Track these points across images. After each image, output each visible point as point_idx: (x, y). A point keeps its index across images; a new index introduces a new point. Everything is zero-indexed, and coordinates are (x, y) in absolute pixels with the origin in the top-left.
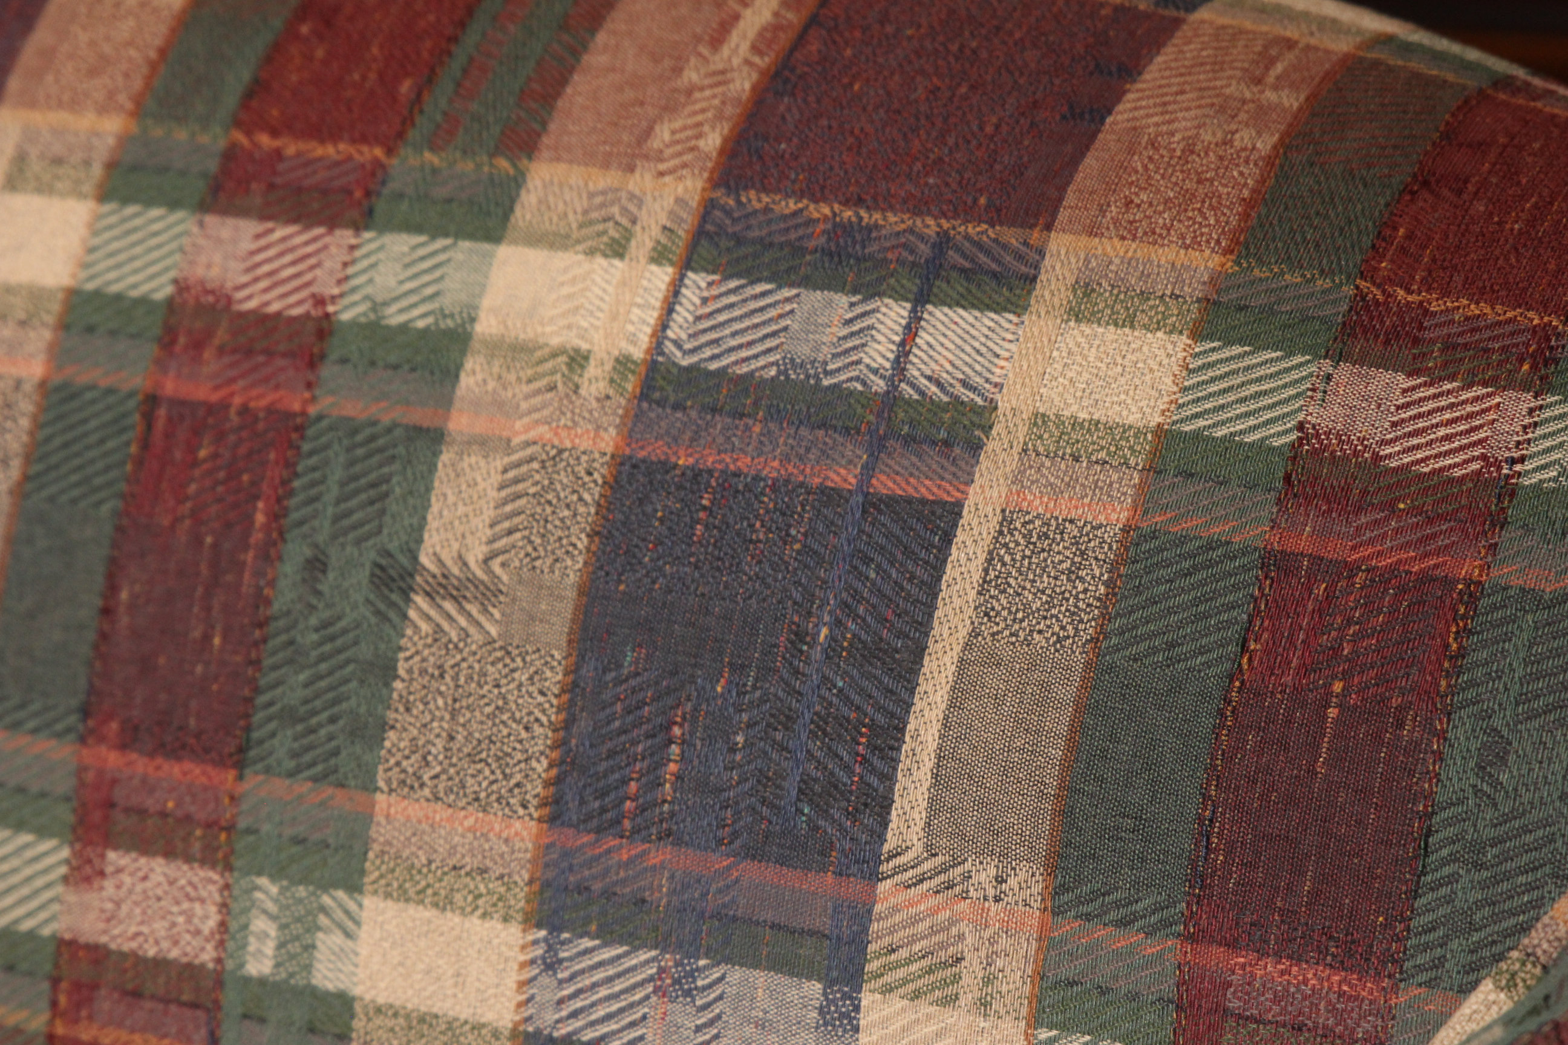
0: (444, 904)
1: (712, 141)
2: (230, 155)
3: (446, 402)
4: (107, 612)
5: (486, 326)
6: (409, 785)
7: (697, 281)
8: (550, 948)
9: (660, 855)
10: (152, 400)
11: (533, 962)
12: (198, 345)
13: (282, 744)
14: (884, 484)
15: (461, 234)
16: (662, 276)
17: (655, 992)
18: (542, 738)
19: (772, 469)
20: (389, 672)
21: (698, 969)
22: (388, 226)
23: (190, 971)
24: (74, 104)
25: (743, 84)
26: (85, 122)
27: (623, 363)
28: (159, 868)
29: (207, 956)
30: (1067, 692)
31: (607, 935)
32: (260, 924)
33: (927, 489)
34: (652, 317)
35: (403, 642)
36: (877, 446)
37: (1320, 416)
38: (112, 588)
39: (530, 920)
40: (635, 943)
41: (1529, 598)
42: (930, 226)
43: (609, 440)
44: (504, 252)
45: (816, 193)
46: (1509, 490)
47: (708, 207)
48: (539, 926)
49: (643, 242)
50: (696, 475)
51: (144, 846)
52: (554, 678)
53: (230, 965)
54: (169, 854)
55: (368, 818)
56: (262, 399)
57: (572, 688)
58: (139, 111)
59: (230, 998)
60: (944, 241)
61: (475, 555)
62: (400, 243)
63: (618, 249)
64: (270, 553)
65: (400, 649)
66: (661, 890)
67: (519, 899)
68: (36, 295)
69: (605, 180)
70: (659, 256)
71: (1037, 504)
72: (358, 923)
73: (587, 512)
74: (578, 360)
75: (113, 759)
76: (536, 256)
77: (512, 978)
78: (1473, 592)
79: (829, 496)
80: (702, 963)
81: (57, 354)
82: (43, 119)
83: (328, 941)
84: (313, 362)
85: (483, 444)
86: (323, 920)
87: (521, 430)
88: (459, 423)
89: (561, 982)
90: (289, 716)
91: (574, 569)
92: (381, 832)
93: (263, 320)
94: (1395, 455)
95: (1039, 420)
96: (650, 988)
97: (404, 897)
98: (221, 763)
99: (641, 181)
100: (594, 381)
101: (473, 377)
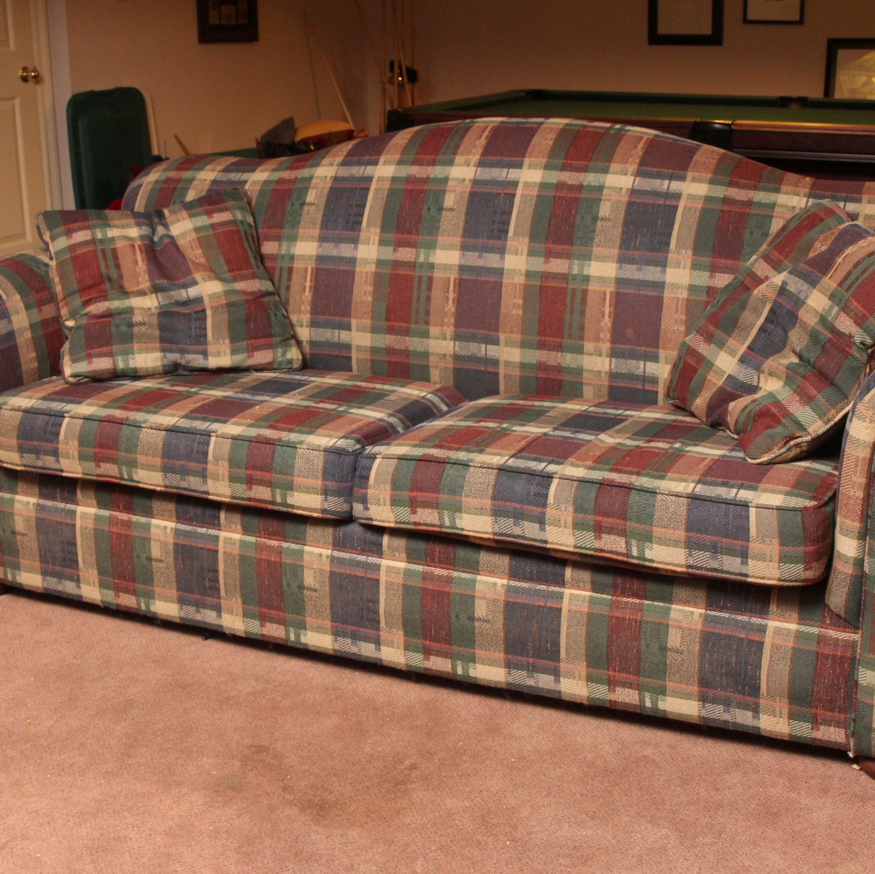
0: (604, 261)
1: (637, 161)
2: (564, 163)
3: (602, 195)
4: (549, 226)
5: (607, 185)
6: (598, 246)
7: (638, 179)
8: (620, 266)
9: (636, 252)
10: (555, 197)
11: (618, 268)
12: (562, 189)
13: (578, 242)
14: (667, 203)
15: (601, 173)
16: (632, 178)
17: (636, 270)
18: (618, 238)
19: (651, 202)
20: (594, 231)
21: (643, 267)
22: (590, 172)
23: (564, 274)
24: (538, 157)
25: (641, 154)
26: (540, 160)
27: (628, 189)
28: (559, 260)
29: (567, 272)
30: (694, 228)
31: (629, 264)
32: (575, 267)
33: (673, 203)
34: (632, 183)
36: (666, 198)
37: (726, 194)
38: (550, 221)
39: (617, 262)
40: (633, 264)
41: (755, 215)
42: (670, 171)
43: (626, 199)
44: (608, 175)
45: (654, 166)
46: (752, 202)
47: (638, 169)
48: (619, 263)
49: (629, 173)
50: (640, 203)
51: (556, 257)
52: (620, 230)
53: (570, 273)
54: (560, 258)
55: (592, 250)
56: (573, 196)
57: (623, 232)
58: (548, 158)
59: (570, 277)
60: (672, 173)
61: (607, 215)
62: (592, 175)
63: (626, 174)
64: (575, 216)
65: (596, 228)
66: (637, 257)
67: (616, 260)
68: (535, 183)
69: (622, 166)
70: (632, 175)
71: (689, 205)
72: (591, 265)
73: (624, 209)
74: (621, 189)
75: (551, 246)
76: (613, 176)
77: (615, 270)
78: (748, 214)
79: (660, 205)
81: (539, 191)
82: (533, 159)
83: (586, 268)
84: (580, 190)
85: (608, 200)
86: (585, 265)
87: (613, 198)
88: (604, 197)
89: (622, 270)
90: (579, 238)
91: (622, 216)
92: (594, 252)
93: (571, 185)
94: (737, 198)
95: (689, 195)
97: (598, 261)
98: (569, 245)
99: (628, 166)
100: (624, 192)
101: (605, 192)
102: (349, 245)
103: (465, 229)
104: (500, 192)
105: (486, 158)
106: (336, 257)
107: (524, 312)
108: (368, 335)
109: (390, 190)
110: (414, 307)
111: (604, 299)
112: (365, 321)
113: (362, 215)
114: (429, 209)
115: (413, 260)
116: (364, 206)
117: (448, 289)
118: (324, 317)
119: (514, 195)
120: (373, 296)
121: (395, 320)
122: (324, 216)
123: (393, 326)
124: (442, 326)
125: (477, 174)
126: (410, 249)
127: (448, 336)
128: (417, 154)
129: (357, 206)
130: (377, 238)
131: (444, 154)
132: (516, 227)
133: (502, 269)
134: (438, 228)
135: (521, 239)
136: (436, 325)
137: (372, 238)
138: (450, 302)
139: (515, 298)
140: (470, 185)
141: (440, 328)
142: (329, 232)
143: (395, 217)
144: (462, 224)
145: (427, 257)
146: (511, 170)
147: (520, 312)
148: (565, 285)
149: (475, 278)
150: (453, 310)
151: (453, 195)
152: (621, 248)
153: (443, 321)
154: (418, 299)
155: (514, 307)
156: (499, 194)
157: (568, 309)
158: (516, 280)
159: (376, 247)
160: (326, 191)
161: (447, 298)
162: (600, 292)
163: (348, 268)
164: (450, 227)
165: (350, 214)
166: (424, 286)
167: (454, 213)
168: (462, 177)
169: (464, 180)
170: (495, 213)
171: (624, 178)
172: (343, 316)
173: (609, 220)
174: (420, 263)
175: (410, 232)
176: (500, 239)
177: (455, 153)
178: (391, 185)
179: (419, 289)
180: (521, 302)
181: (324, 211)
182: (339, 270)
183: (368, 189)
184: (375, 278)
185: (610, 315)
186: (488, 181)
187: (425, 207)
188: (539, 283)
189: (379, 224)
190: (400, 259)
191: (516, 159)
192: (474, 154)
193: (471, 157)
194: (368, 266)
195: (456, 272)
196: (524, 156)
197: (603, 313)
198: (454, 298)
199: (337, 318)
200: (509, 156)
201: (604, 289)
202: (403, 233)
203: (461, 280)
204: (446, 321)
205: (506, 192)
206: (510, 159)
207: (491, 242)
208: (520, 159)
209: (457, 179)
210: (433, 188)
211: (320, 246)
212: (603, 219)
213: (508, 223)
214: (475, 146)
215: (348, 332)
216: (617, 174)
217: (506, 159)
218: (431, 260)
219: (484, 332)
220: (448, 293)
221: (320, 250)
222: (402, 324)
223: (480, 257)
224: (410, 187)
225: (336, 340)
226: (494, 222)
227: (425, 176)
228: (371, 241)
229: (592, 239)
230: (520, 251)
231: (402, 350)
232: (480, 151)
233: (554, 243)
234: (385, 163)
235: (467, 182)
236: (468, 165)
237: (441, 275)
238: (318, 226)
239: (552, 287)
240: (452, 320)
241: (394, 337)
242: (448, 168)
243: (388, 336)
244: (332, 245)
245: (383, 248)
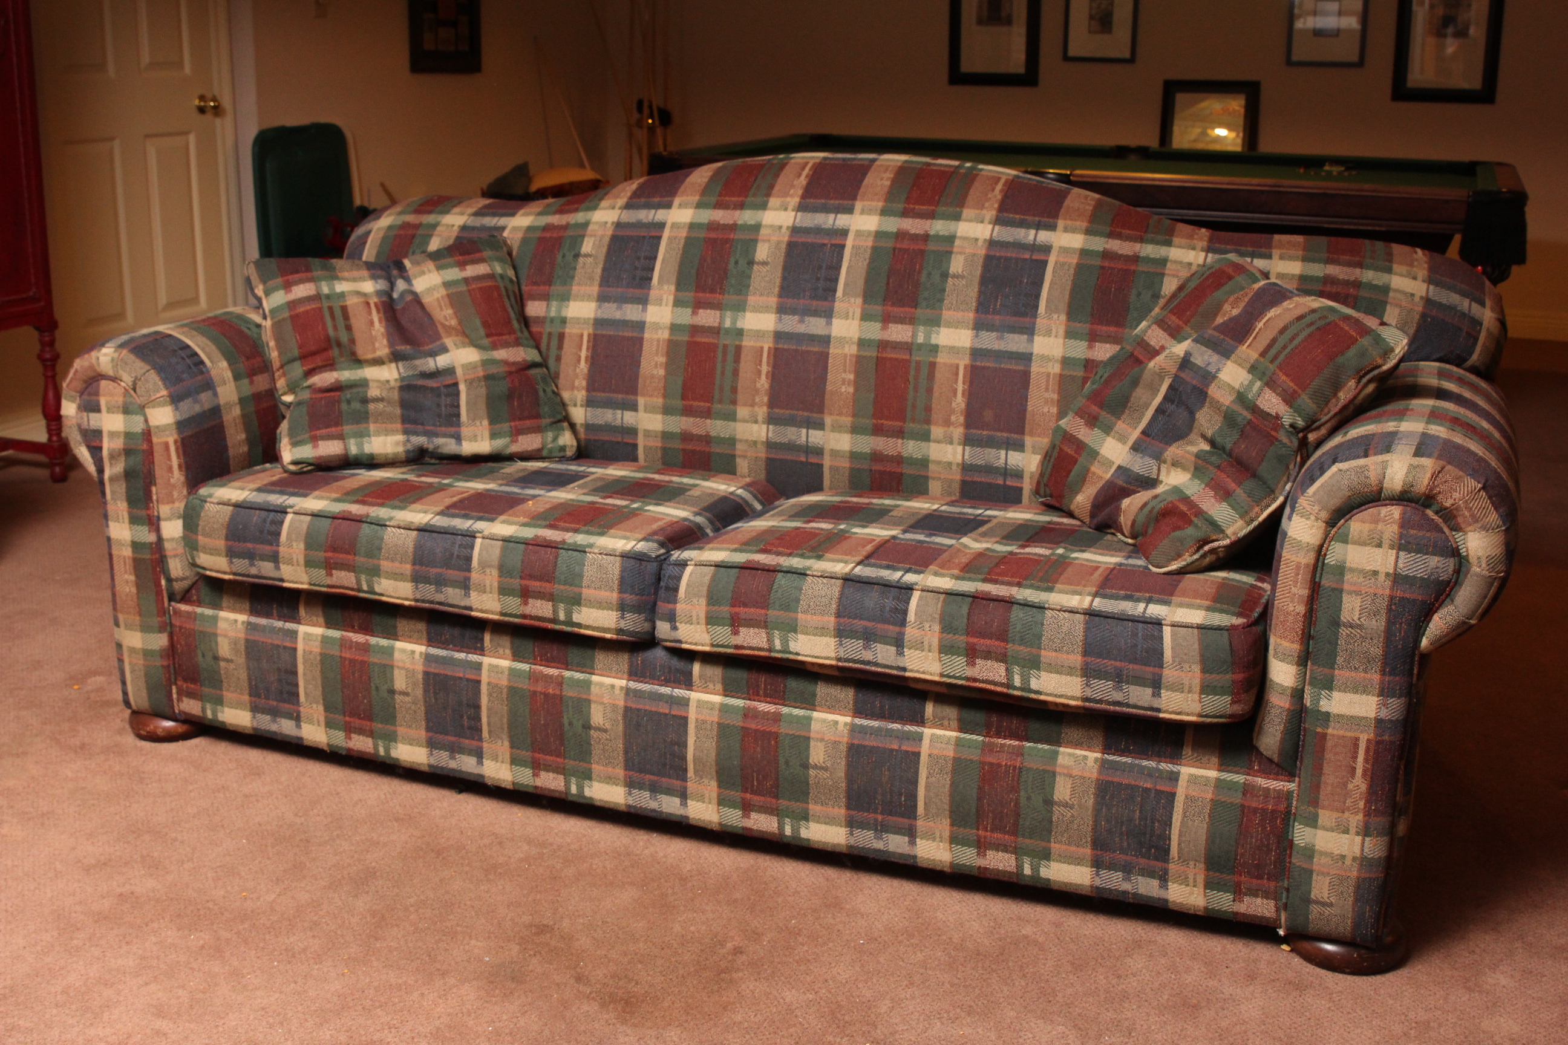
0: (957, 328)
1: (996, 206)
2: (905, 208)
3: (952, 246)
4: (887, 284)
5: (959, 234)
6: (949, 309)
7: (997, 228)
9: (997, 317)
10: (895, 249)
11: (973, 336)
12: (903, 239)
13: (924, 304)
14: (1034, 257)
15: (952, 220)
16: (990, 226)
18: (974, 299)
19: (1014, 256)
20: (944, 290)
22: (938, 219)
23: (907, 343)
24: (872, 200)
25: (999, 198)
26: (875, 203)
27: (985, 240)
28: (900, 326)
29: (909, 340)
30: (1068, 288)
31: (987, 331)
32: (920, 334)
33: (1042, 258)
34: (990, 233)
35: (947, 286)
36: (1032, 252)
37: (1106, 246)
38: (888, 280)
40: (992, 331)
41: (1143, 272)
42: (1037, 219)
43: (983, 252)
44: (960, 223)
45: (1017, 213)
46: (1138, 257)
47: (997, 216)
48: (974, 330)
49: (986, 221)
50: (1000, 257)
51: (896, 322)
52: (976, 290)
53: (914, 341)
54: (902, 323)
55: (941, 315)
56: (916, 247)
57: (980, 292)
58: (885, 201)
59: (914, 347)
60: (1039, 222)
61: (960, 271)
62: (940, 222)
63: (982, 222)
64: (920, 272)
66: (997, 323)
67: (971, 326)
68: (870, 232)
69: (977, 211)
70: (990, 223)
71: (1061, 259)
72: (940, 332)
73: (980, 264)
74: (977, 240)
75: (890, 308)
76: (967, 223)
77: (970, 339)
78: (1134, 271)
79: (1025, 260)
80: (1005, 334)
81: (874, 241)
82: (866, 203)
83: (933, 336)
84: (926, 241)
85: (960, 253)
86: (932, 332)
87: (967, 251)
88: (955, 250)
89: (979, 339)
90: (925, 299)
91: (979, 272)
92: (944, 317)
93: (915, 235)
94: (1120, 252)
95: (1060, 248)
96: (996, 339)
97: (948, 327)
98: (912, 307)
99: (984, 212)
100: (980, 243)
101: (957, 243)
102: (636, 306)
103: (782, 288)
104: (826, 242)
105: (808, 200)
106: (619, 321)
107: (856, 389)
108: (659, 417)
109: (687, 238)
110: (718, 382)
111: (957, 374)
112: (655, 400)
113: (653, 269)
114: (736, 263)
115: (716, 325)
116: (655, 258)
117: (761, 361)
118: (603, 395)
119: (843, 247)
120: (666, 369)
121: (693, 399)
122: (604, 270)
123: (691, 406)
124: (752, 405)
125: (797, 221)
126: (713, 312)
127: (760, 418)
128: (720, 195)
129: (646, 258)
130: (671, 298)
131: (754, 195)
132: (846, 285)
133: (829, 337)
134: (749, 286)
135: (852, 300)
136: (745, 405)
137: (665, 297)
138: (763, 377)
139: (845, 372)
140: (788, 233)
141: (750, 409)
142: (611, 289)
143: (694, 272)
144: (778, 281)
145: (734, 321)
146: (839, 216)
147: (851, 390)
148: (908, 357)
149: (795, 348)
150: (767, 386)
151: (766, 245)
152: (977, 311)
153: (754, 400)
154: (723, 373)
155: (843, 383)
156: (824, 245)
157: (911, 386)
158: (846, 351)
159: (670, 308)
160: (606, 240)
161: (759, 372)
162: (952, 365)
163: (635, 334)
164: (763, 284)
165: (636, 268)
166: (730, 357)
167: (768, 268)
168: (778, 223)
169: (780, 227)
170: (820, 267)
171: (980, 227)
172: (627, 393)
173: (963, 277)
174: (725, 328)
175: (713, 291)
176: (826, 299)
177: (768, 195)
178: (688, 232)
179: (724, 360)
180: (852, 377)
181: (605, 264)
182: (623, 337)
183: (660, 238)
184: (668, 347)
185: (963, 394)
186: (811, 228)
187: (732, 260)
188: (875, 354)
189: (674, 279)
190: (700, 324)
191: (846, 202)
192: (792, 196)
193: (789, 199)
194: (660, 332)
195: (771, 339)
196: (855, 198)
197: (955, 392)
198: (768, 373)
199: (620, 396)
200: (836, 198)
201: (957, 361)
202: (704, 291)
203: (776, 350)
204: (757, 400)
205: (834, 242)
206: (837, 202)
207: (814, 303)
208: (850, 202)
209: (771, 226)
210: (742, 237)
211: (600, 307)
212: (955, 276)
213: (836, 280)
214: (793, 186)
215: (633, 413)
216: (971, 221)
217: (832, 202)
218: (739, 325)
219: (805, 414)
220: (760, 365)
221: (599, 311)
222: (702, 404)
223: (801, 321)
224: (713, 235)
225: (618, 422)
226: (818, 279)
227: (731, 222)
228: (664, 302)
229: (941, 301)
230: (851, 315)
231: (701, 436)
232: (800, 192)
233: (893, 305)
234: (680, 206)
235: (784, 230)
236: (786, 209)
237: (752, 343)
238: (597, 282)
239: (891, 359)
240: (766, 399)
241: (691, 419)
242: (760, 212)
243: (684, 418)
244: (615, 305)
245: (679, 310)
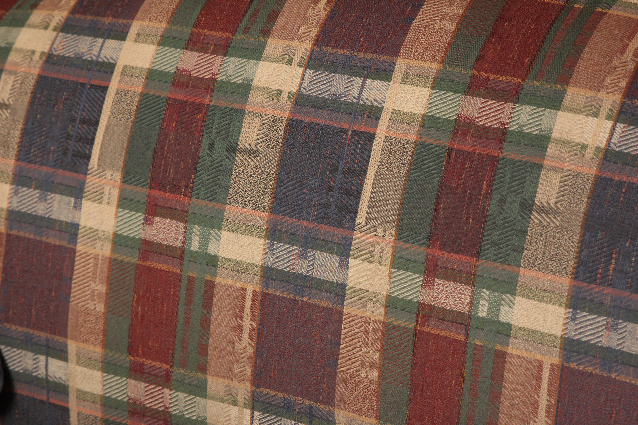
0: (541, 300)
1: (623, 84)
2: (473, 77)
3: (543, 155)
4: (436, 210)
5: (555, 135)
6: (531, 266)
7: (620, 126)
8: (573, 314)
9: (608, 290)
10: (450, 150)
11: (568, 318)
12: (465, 134)
13: (491, 252)
15: (546, 107)
16: (609, 124)
17: (605, 328)
18: (572, 255)
20: (525, 233)
21: (619, 323)
22: (524, 103)
23: (461, 314)
24: (423, 59)
26: (427, 64)
27: (598, 149)
28: (452, 285)
29: (466, 310)
31: (591, 312)
32: (483, 302)
34: (607, 136)
35: (529, 225)
38: (438, 203)
39: (568, 306)
40: (599, 314)
43: (594, 171)
44: (560, 113)
47: (623, 104)
48: (570, 308)
49: (604, 112)
50: (621, 184)
51: (447, 278)
52: (576, 238)
53: (473, 313)
54: (455, 280)
55: (518, 274)
56: (485, 151)
57: (582, 242)
58: (443, 62)
59: (473, 323)
61: (552, 201)
62: (528, 108)
63: (596, 115)
64: (487, 196)
65: (529, 227)
66: (608, 300)
67: (564, 300)
68: (413, 115)
69: (591, 94)
70: (608, 118)
72: (514, 304)
73: (587, 191)
74: (584, 147)
75: (438, 253)
76: (571, 115)
77: (561, 322)
80: (620, 321)
81: (420, 134)
82: (413, 62)
83: (504, 309)
84: (501, 141)
85: (555, 169)
86: (503, 302)
87: (566, 166)
88: (547, 163)
89: (576, 324)
90: (494, 244)
91: (583, 208)
92: (521, 278)
93: (484, 128)
96: (604, 327)
97: (528, 297)
98: (472, 256)
99: (602, 94)
100: (589, 154)
101: (552, 150)
102: (66, 199)
103: (276, 197)
104: (346, 126)
105: (325, 49)
106: (42, 218)
107: (382, 377)
108: (98, 375)
109: (143, 96)
110: (179, 335)
111: (539, 378)
112: (92, 348)
113: (91, 142)
114: (211, 146)
115: (178, 244)
116: (96, 123)
117: (242, 311)
118: (20, 329)
119: (371, 137)
120: (107, 305)
121: (144, 355)
122: (24, 132)
123: (142, 364)
124: (230, 378)
125: (305, 85)
126: (174, 223)
127: (241, 399)
128: (196, 26)
129: (83, 121)
130: (116, 193)
131: (246, 31)
132: (372, 204)
133: (343, 286)
134: (227, 188)
135: (380, 231)
136: (218, 375)
137: (107, 190)
138: (246, 336)
139: (366, 347)
140: (289, 105)
141: (227, 382)
142: (32, 166)
143: (150, 154)
144: (270, 185)
145: (205, 242)
146: (369, 82)
147: (375, 376)
148: (462, 338)
149: (291, 296)
150: (250, 351)
151: (257, 121)
152: (576, 276)
153: (232, 370)
154: (187, 322)
155: (363, 365)
156: (344, 131)
157: (466, 385)
158: (368, 314)
159: (113, 209)
160: (31, 83)
161: (240, 326)
162: (531, 362)
163: (64, 243)
164: (248, 188)
165: (69, 137)
166: (198, 298)
167: (257, 161)
168: (275, 86)
169: (279, 93)
170: (335, 169)
171: (592, 122)
172: (53, 332)
173: (556, 213)
174: (192, 252)
175: (175, 190)
176: (340, 225)
177: (266, 33)
178: (146, 86)
179: (189, 302)
180: (376, 356)
181: (25, 124)
182: (48, 245)
183: (105, 89)
184: (110, 269)
185: (548, 412)
186: (324, 100)
187: (205, 142)
188: (412, 326)
189: (120, 163)
190: (156, 240)
191: (382, 58)
192: (301, 39)
193: (296, 43)
194: (99, 244)
195: (257, 279)
196: (396, 53)
197: (536, 408)
198: (252, 330)
199: (43, 335)
200: (367, 50)
201: (539, 357)
202: (162, 188)
203: (265, 295)
204: (236, 371)
205: (357, 128)
206: (368, 56)
207: (324, 228)
208: (388, 59)
209: (266, 89)
210: (222, 103)
211: (16, 193)
212: (543, 210)
213: (358, 194)
214: (305, 20)
215: (61, 363)
216: (577, 111)
217: (361, 55)
218: (212, 249)
219: (308, 402)
220: (241, 317)
221: (15, 200)
222: (158, 364)
223: (303, 256)
224: (180, 95)
225: (41, 373)
226: (330, 189)
227: (208, 76)
228: (106, 197)
229: (520, 250)
230: (377, 255)
231: (157, 411)
232: (314, 32)
233: (442, 247)
234: (138, 38)
235: (284, 98)
236: (289, 62)
237: (229, 282)
238: (13, 153)
239: (437, 336)
240: (249, 371)
241: (143, 385)
242: (252, 62)
243: (133, 382)
244: (36, 193)
245: (126, 214)
